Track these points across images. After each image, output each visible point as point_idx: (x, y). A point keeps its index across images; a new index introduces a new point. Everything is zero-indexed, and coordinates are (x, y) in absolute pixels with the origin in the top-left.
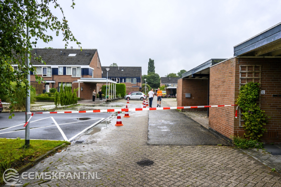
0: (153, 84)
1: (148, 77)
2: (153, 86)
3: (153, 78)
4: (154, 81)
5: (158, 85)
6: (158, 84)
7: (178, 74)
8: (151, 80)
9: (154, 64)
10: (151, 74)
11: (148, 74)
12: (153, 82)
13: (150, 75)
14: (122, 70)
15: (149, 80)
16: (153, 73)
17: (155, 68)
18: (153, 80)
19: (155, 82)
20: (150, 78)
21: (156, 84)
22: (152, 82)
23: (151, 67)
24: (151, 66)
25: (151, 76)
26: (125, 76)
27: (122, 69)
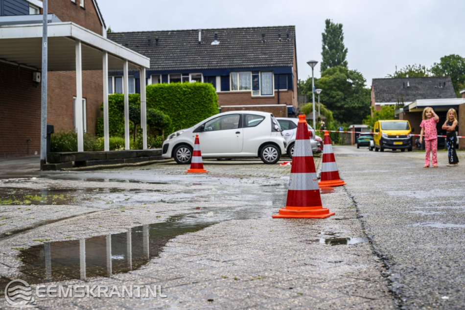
0: (341, 108)
1: (324, 83)
2: (341, 117)
3: (342, 87)
4: (344, 99)
5: (362, 112)
6: (360, 108)
7: (435, 70)
8: (334, 93)
9: (342, 39)
10: (334, 71)
11: (323, 76)
12: (343, 103)
13: (332, 77)
14: (216, 43)
15: (328, 95)
16: (341, 70)
17: (346, 51)
18: (340, 93)
19: (348, 100)
20: (331, 88)
21: (354, 108)
22: (338, 101)
23: (334, 51)
24: (331, 48)
25: (335, 80)
26: (226, 64)
27: (216, 37)
